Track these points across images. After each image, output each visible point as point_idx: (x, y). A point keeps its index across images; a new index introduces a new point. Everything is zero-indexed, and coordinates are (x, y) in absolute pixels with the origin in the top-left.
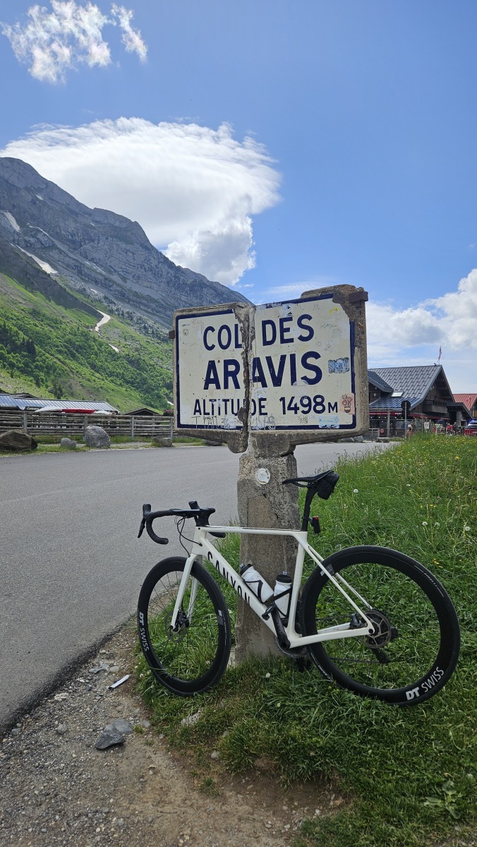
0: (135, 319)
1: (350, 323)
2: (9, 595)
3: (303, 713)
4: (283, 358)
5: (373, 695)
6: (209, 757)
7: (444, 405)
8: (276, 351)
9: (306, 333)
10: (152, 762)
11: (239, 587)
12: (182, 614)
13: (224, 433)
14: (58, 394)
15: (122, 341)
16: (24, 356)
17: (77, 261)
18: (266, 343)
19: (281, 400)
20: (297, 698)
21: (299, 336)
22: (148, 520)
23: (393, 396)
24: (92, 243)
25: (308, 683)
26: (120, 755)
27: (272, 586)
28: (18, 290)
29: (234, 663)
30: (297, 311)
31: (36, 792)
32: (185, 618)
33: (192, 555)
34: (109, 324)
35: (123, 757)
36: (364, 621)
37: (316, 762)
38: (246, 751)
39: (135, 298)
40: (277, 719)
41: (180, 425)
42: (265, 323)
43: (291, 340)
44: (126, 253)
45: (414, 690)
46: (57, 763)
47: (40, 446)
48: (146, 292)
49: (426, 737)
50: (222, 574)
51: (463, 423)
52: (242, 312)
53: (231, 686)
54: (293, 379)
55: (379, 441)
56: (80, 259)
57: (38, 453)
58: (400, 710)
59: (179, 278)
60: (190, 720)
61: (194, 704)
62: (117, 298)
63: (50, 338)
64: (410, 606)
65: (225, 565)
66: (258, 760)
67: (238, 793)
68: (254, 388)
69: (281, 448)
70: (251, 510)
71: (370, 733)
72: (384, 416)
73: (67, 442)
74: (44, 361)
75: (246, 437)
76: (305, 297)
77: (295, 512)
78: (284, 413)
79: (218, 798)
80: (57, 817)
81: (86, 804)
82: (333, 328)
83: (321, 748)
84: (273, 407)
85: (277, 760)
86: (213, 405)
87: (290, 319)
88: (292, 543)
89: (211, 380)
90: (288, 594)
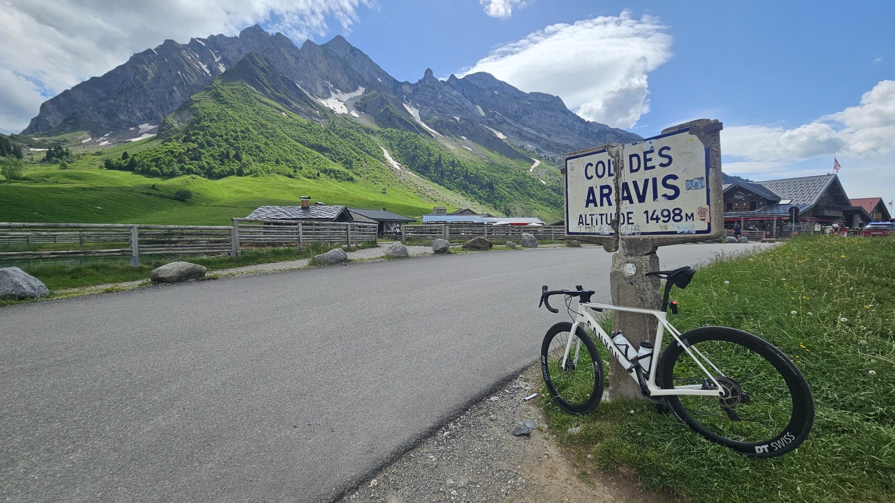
0: (557, 161)
1: (705, 149)
2: (470, 335)
3: (659, 444)
4: (646, 181)
5: (722, 442)
6: (586, 457)
7: (839, 209)
8: (641, 176)
9: (666, 161)
10: (547, 451)
11: (611, 347)
12: (569, 360)
13: (600, 238)
14: (508, 214)
15: (548, 177)
16: (488, 191)
17: (519, 128)
18: (632, 171)
19: (645, 213)
20: (655, 432)
21: (659, 163)
22: (545, 297)
23: (780, 203)
24: (528, 116)
25: (664, 423)
26: (527, 441)
27: (637, 350)
28: (484, 152)
29: (607, 399)
30: (658, 145)
31: (476, 450)
32: (572, 363)
33: (576, 322)
34: (539, 167)
35: (528, 443)
36: (715, 385)
37: (666, 480)
38: (612, 459)
39: (556, 147)
40: (638, 443)
41: (568, 233)
42: (631, 156)
43: (653, 167)
44: (551, 118)
45: (763, 447)
46: (489, 436)
47: (494, 246)
48: (564, 142)
49: (773, 486)
50: (598, 336)
51: (861, 225)
52: (614, 150)
53: (605, 413)
54: (655, 197)
55: (764, 242)
56: (520, 126)
57: (493, 251)
58: (748, 459)
59: (588, 130)
60: (574, 430)
61: (578, 420)
62: (544, 149)
63: (502, 179)
64: (770, 379)
65: (600, 331)
66: (621, 467)
67: (604, 485)
68: (623, 205)
69: (645, 249)
70: (621, 294)
71: (717, 470)
72: (770, 221)
73: (510, 244)
74: (499, 194)
75: (618, 241)
76: (665, 133)
77: (657, 297)
78: (648, 222)
79: (590, 485)
80: (487, 468)
81: (504, 465)
82: (690, 155)
83: (672, 471)
84: (639, 219)
85: (635, 471)
86: (592, 218)
87: (652, 151)
88: (654, 320)
89: (590, 200)
90: (650, 357)
